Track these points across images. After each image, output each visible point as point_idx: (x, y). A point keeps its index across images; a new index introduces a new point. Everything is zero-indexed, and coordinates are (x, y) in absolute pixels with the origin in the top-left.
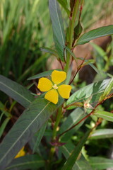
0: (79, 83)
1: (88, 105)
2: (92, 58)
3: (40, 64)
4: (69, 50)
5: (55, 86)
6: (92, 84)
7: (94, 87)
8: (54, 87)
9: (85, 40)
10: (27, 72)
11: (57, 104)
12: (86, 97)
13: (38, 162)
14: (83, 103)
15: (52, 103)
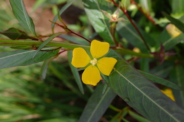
0: (82, 24)
1: (115, 15)
2: (51, 9)
3: (59, 70)
4: (44, 44)
5: (93, 62)
6: (87, 10)
7: (90, 8)
8: (94, 64)
9: (28, 23)
10: (69, 85)
11: (117, 59)
12: (103, 17)
13: (178, 73)
14: (111, 23)
15: (115, 66)
